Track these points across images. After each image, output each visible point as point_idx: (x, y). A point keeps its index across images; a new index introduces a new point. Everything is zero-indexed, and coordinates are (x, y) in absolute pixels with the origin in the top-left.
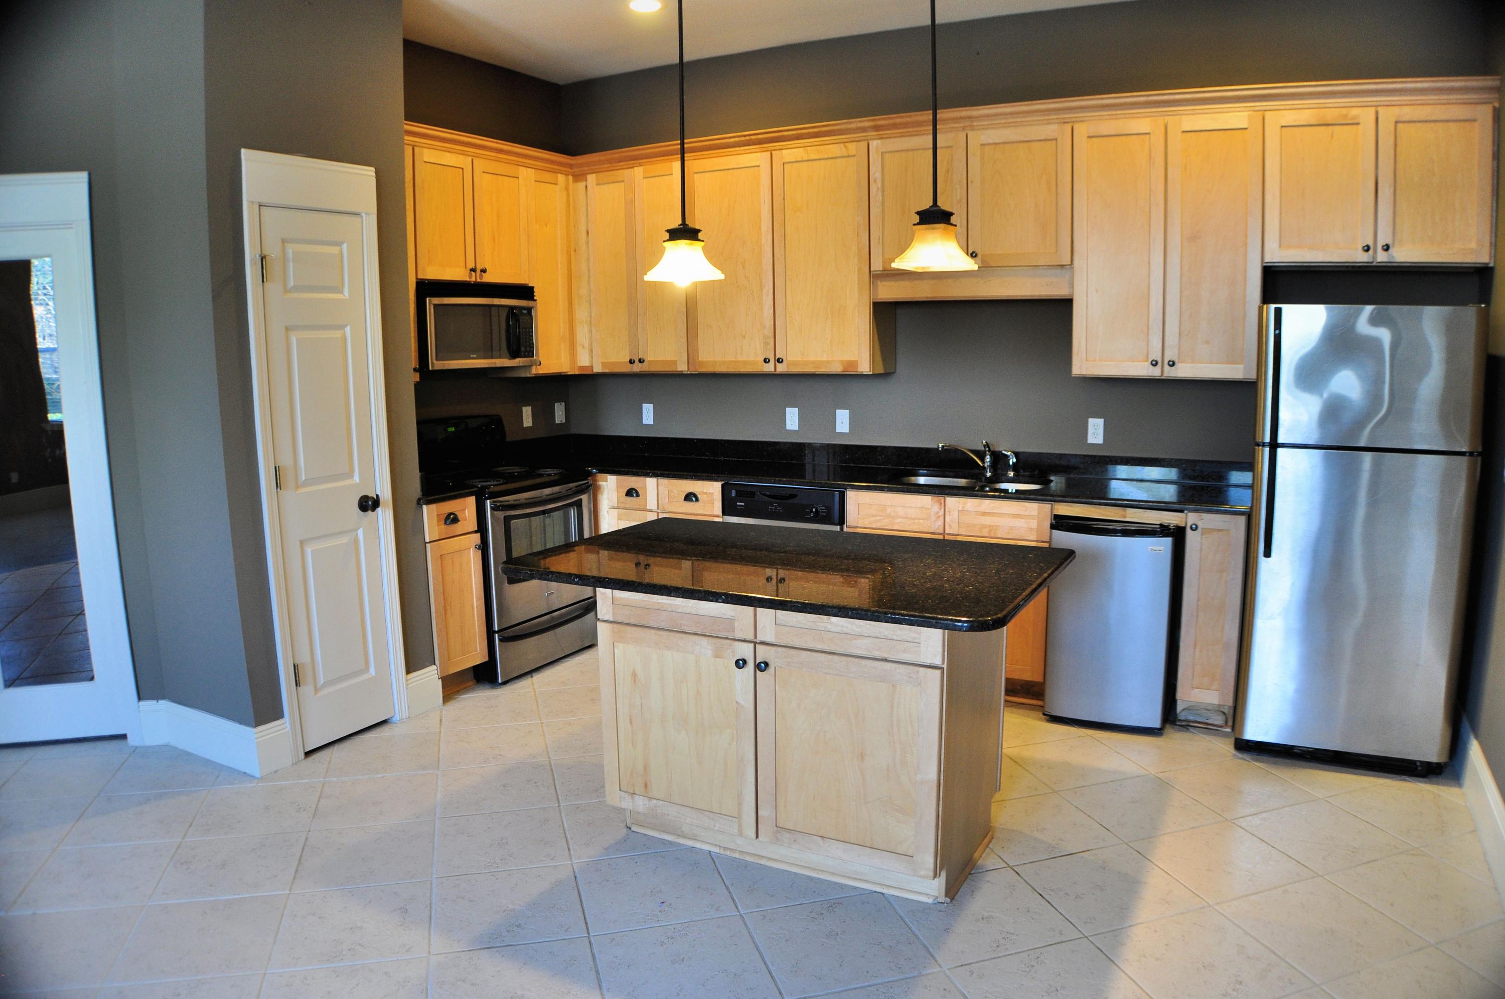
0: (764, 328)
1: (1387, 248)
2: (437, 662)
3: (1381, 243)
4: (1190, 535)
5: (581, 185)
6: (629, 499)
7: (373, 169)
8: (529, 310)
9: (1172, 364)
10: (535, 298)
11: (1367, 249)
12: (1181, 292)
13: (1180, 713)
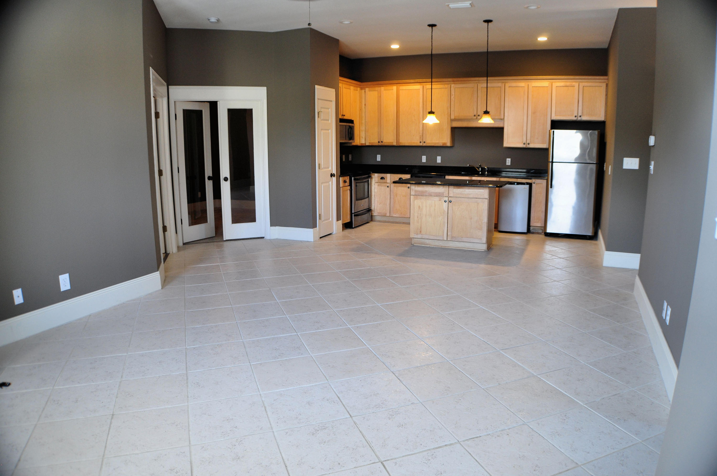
0: (420, 133)
1: (580, 116)
2: (341, 219)
3: (579, 115)
4: (533, 185)
5: (363, 91)
6: (381, 180)
7: (335, 90)
8: (353, 126)
9: (529, 144)
10: (354, 123)
11: (576, 116)
12: (531, 126)
13: (532, 230)
